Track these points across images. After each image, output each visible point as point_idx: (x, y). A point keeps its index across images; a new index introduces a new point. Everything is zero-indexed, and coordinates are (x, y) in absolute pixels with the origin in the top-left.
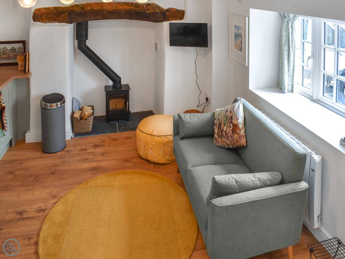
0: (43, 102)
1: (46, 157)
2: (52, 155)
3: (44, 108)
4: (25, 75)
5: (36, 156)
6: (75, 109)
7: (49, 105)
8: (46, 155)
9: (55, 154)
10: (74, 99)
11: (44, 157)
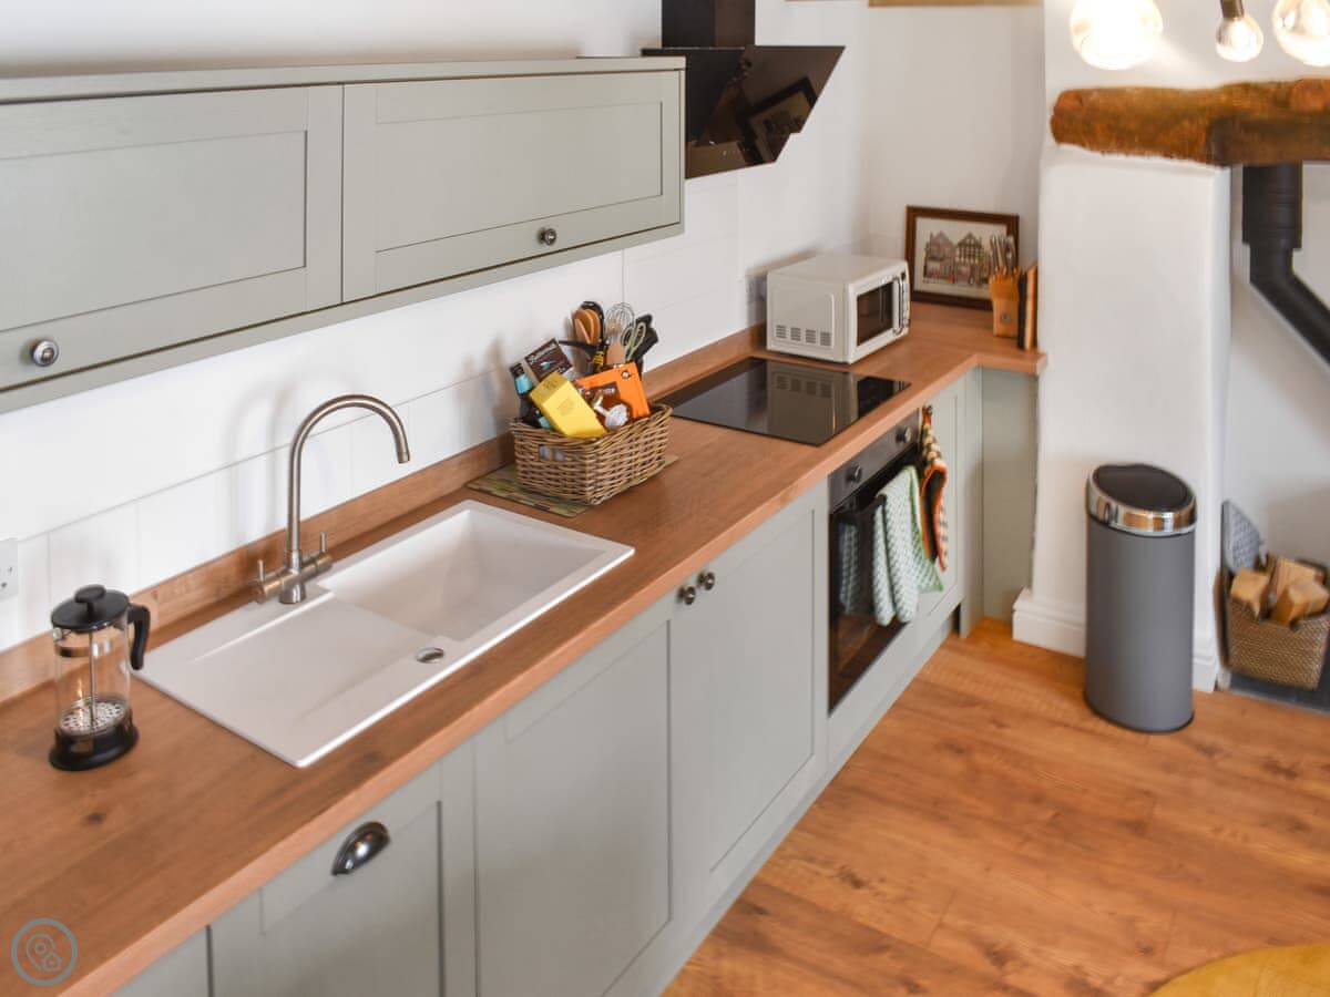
0: (1097, 494)
1: (1102, 737)
2: (1128, 735)
3: (1101, 517)
4: (1020, 357)
5: (1059, 716)
6: (1235, 558)
7: (1123, 510)
8: (1101, 726)
9: (1143, 737)
10: (1232, 513)
11: (1092, 732)
